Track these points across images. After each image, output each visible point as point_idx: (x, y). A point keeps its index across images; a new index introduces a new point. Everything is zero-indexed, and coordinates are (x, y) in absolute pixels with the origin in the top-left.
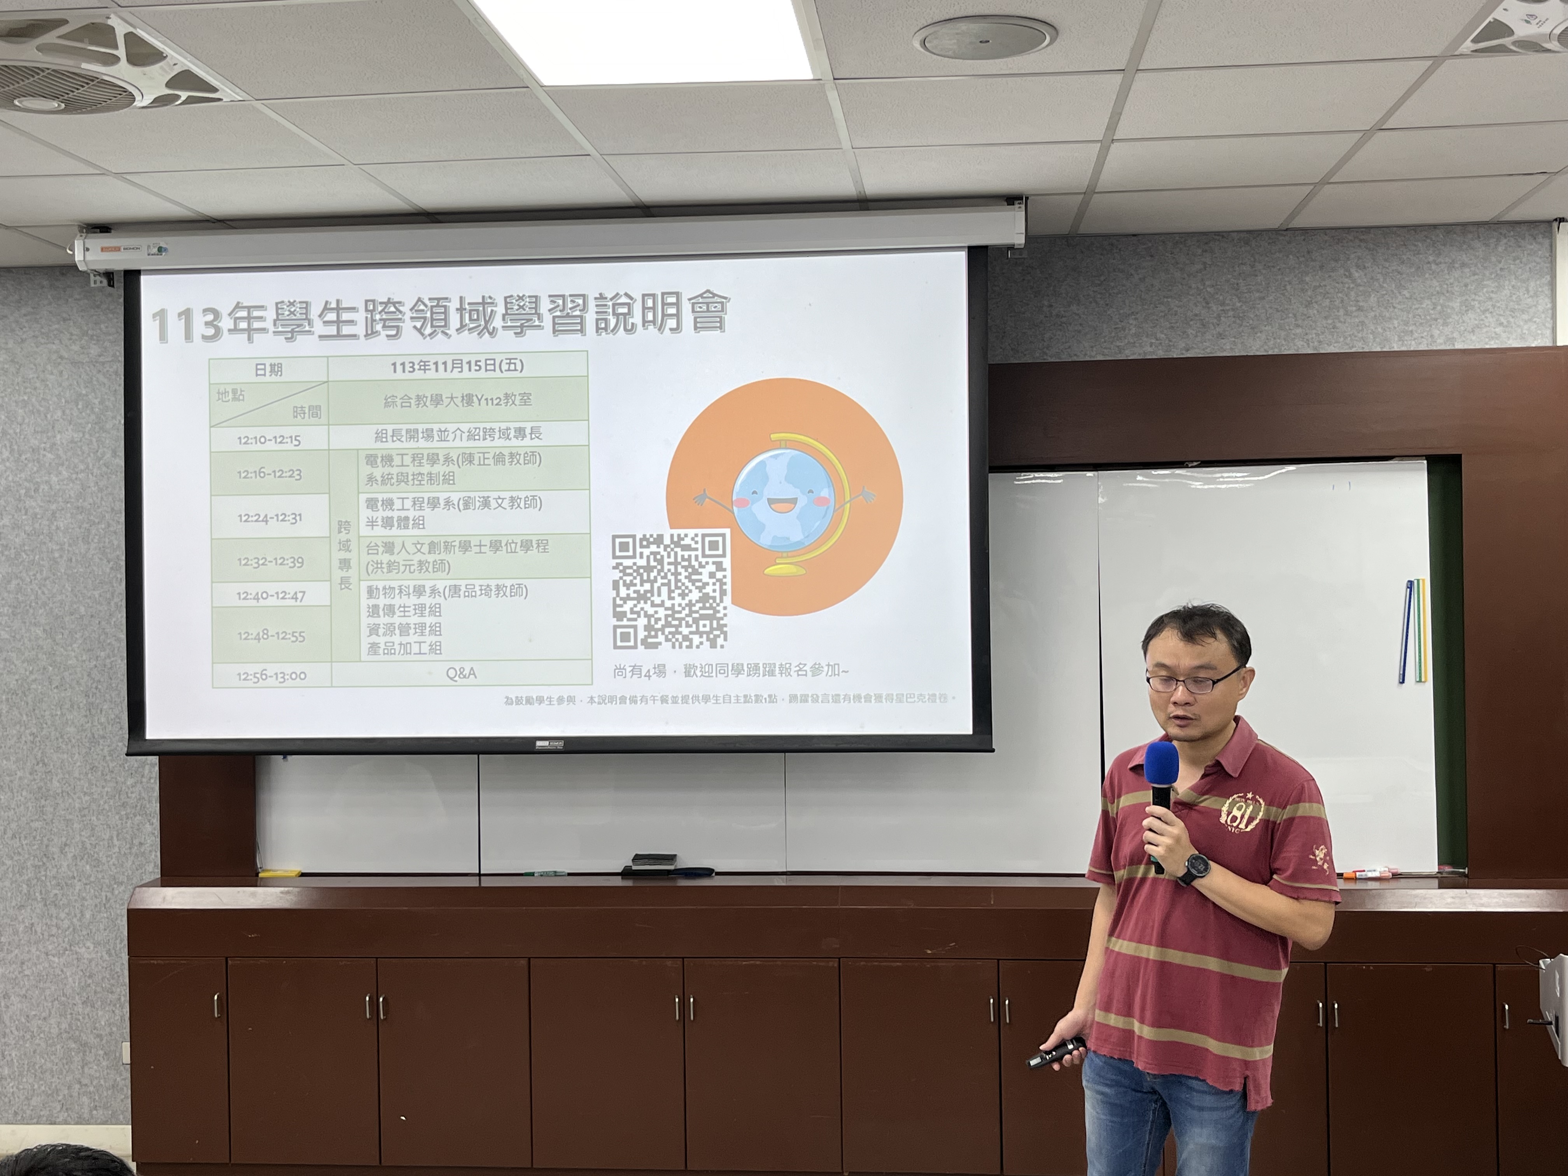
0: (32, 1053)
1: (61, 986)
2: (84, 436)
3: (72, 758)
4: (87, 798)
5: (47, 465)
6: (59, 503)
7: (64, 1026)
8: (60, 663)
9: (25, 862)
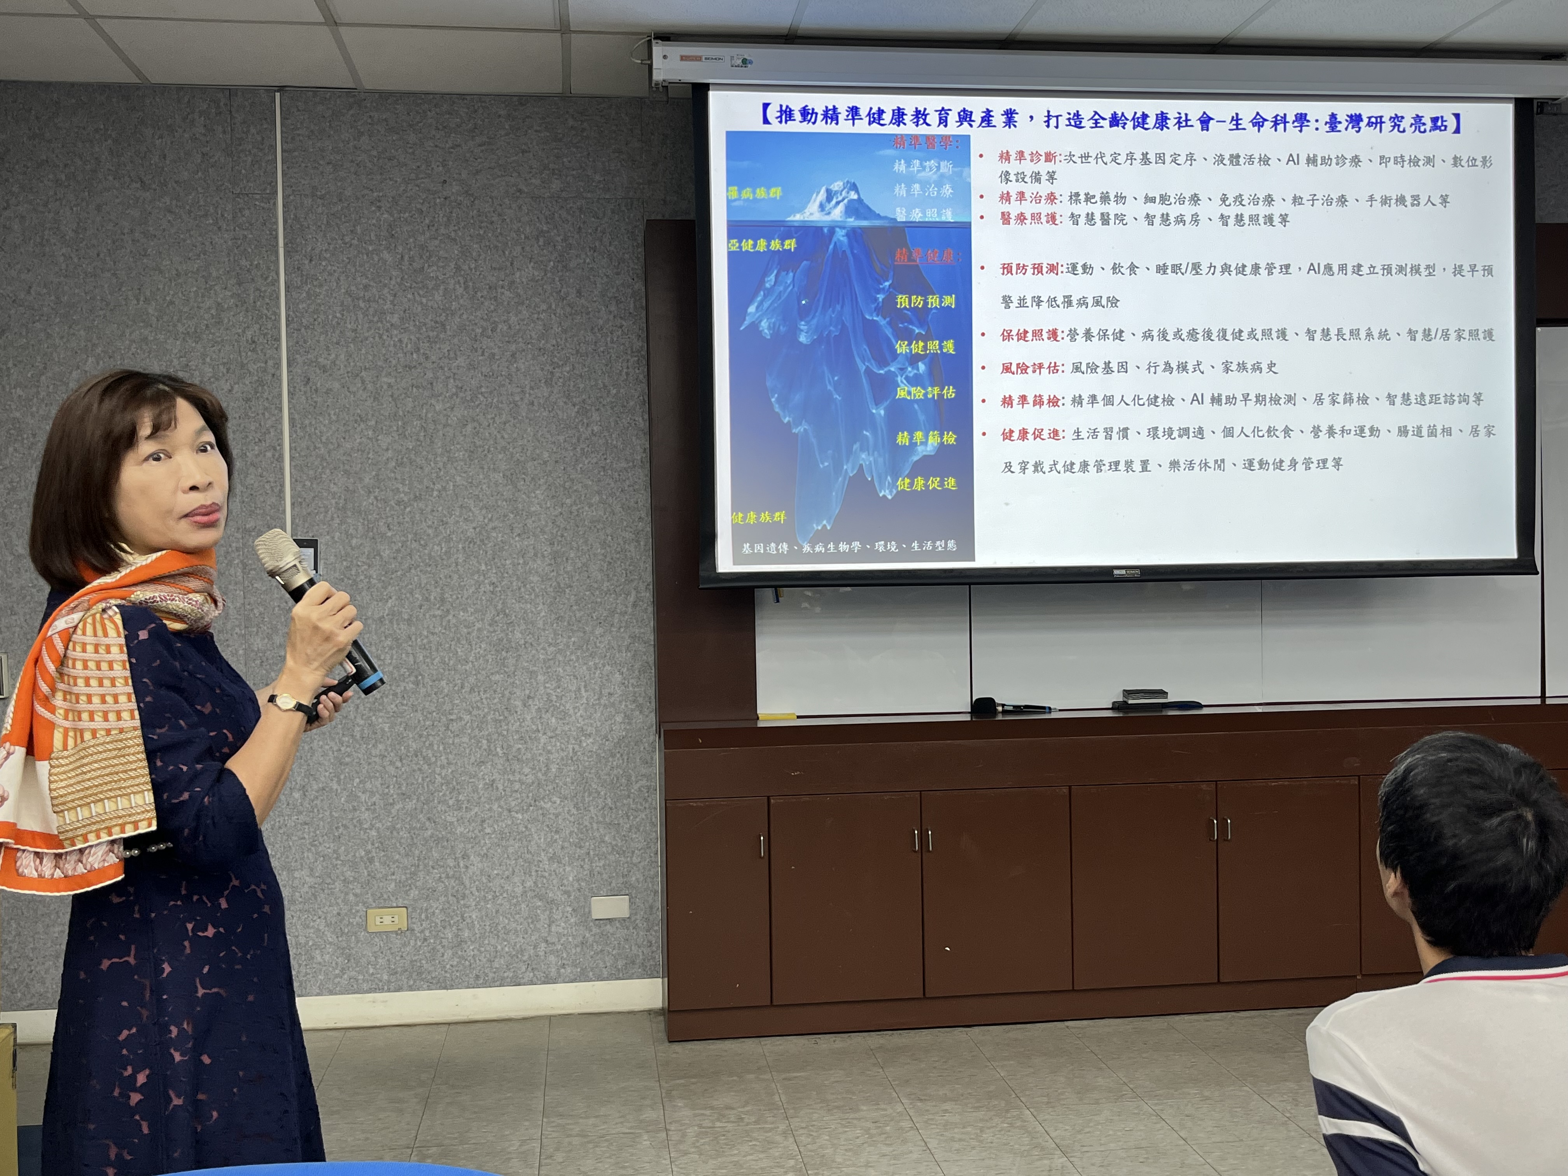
0: (494, 914)
1: (525, 843)
2: (546, 274)
3: (536, 608)
4: (552, 649)
5: (506, 303)
6: (519, 343)
7: (529, 884)
8: (523, 510)
9: (484, 716)
